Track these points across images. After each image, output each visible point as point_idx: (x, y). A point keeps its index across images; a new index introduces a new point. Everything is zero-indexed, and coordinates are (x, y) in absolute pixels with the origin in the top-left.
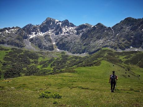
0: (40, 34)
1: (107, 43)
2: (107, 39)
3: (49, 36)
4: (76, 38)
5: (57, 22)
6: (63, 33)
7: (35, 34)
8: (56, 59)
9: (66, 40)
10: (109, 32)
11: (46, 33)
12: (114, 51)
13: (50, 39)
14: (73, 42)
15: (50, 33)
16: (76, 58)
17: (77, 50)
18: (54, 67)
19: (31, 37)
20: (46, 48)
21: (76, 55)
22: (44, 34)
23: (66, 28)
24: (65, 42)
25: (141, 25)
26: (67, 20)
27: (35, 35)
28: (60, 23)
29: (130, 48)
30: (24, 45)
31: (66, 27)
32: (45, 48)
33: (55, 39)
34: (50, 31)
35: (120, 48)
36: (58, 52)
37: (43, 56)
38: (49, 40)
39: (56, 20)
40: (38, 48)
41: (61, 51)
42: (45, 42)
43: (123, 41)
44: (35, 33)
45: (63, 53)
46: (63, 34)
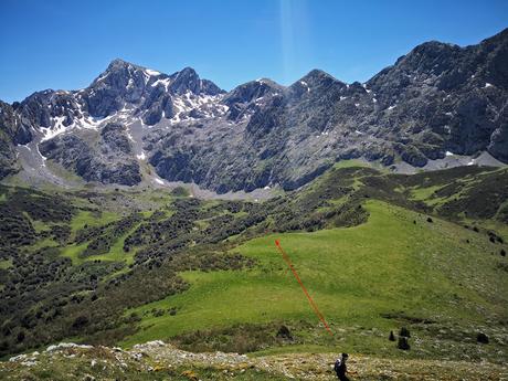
0: (86, 125)
1: (353, 142)
2: (353, 129)
3: (122, 128)
4: (227, 133)
5: (154, 79)
6: (177, 116)
7: (64, 124)
8: (148, 214)
9: (190, 140)
10: (357, 100)
11: (109, 118)
12: (384, 171)
13: (124, 138)
14: (218, 148)
15: (124, 117)
16: (234, 207)
17: (234, 177)
18: (137, 249)
19: (49, 135)
20: (107, 176)
21: (231, 196)
22: (99, 122)
23: (189, 100)
24: (184, 147)
25: (480, 69)
26: (192, 71)
27: (63, 129)
28: (166, 83)
29: (443, 157)
30: (15, 166)
31: (188, 95)
32: (104, 176)
33: (144, 139)
34: (124, 110)
35: (407, 159)
36: (157, 190)
37: (93, 206)
38: (118, 144)
39: (148, 71)
40: (76, 177)
41: (169, 184)
42: (106, 152)
43: (416, 130)
44: (63, 118)
45: (177, 191)
46: (178, 120)
